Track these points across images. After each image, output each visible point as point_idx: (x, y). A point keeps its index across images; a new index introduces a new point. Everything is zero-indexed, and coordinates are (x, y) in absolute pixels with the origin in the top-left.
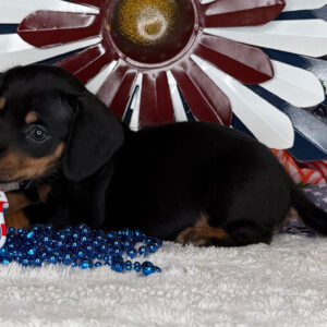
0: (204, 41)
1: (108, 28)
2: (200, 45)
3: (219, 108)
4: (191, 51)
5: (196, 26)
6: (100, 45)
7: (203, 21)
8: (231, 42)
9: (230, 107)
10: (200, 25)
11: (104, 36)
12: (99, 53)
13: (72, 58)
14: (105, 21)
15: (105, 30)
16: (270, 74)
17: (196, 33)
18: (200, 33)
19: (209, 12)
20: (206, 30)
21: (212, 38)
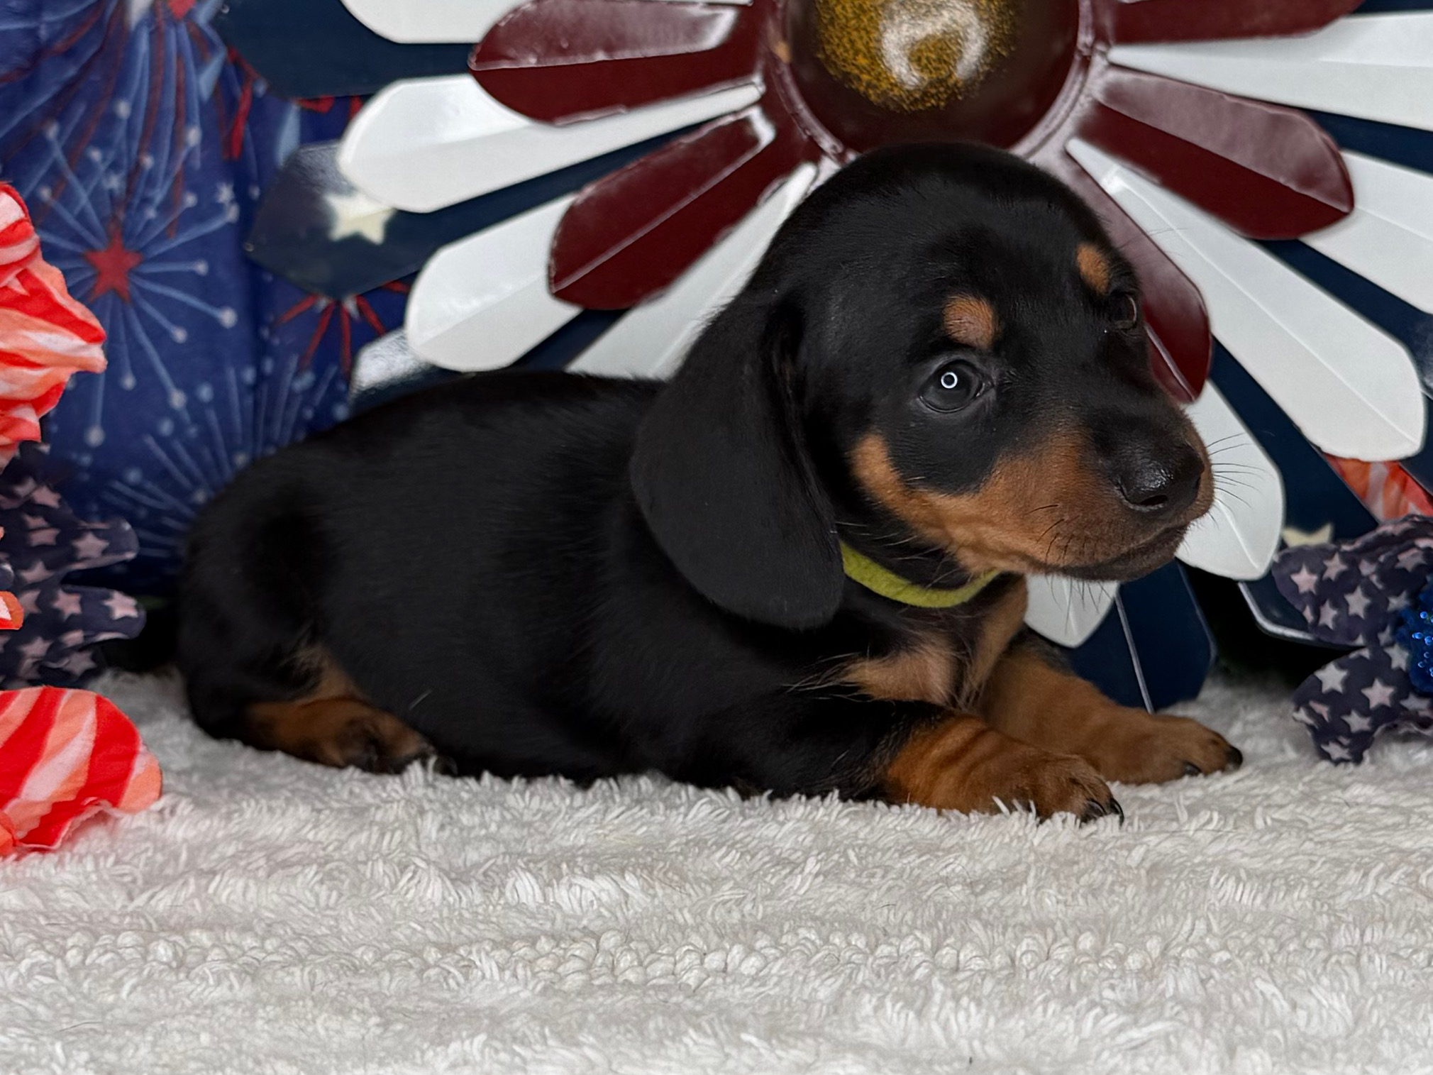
0: (1114, 92)
1: (782, 51)
2: (1099, 107)
4: (1068, 127)
5: (1085, 38)
6: (755, 114)
7: (1108, 22)
8: (1206, 96)
9: (1205, 320)
10: (1100, 36)
11: (767, 80)
12: (755, 141)
13: (659, 159)
14: (771, 28)
15: (773, 60)
17: (1086, 63)
18: (1098, 63)
20: (1121, 54)
21: (1139, 81)
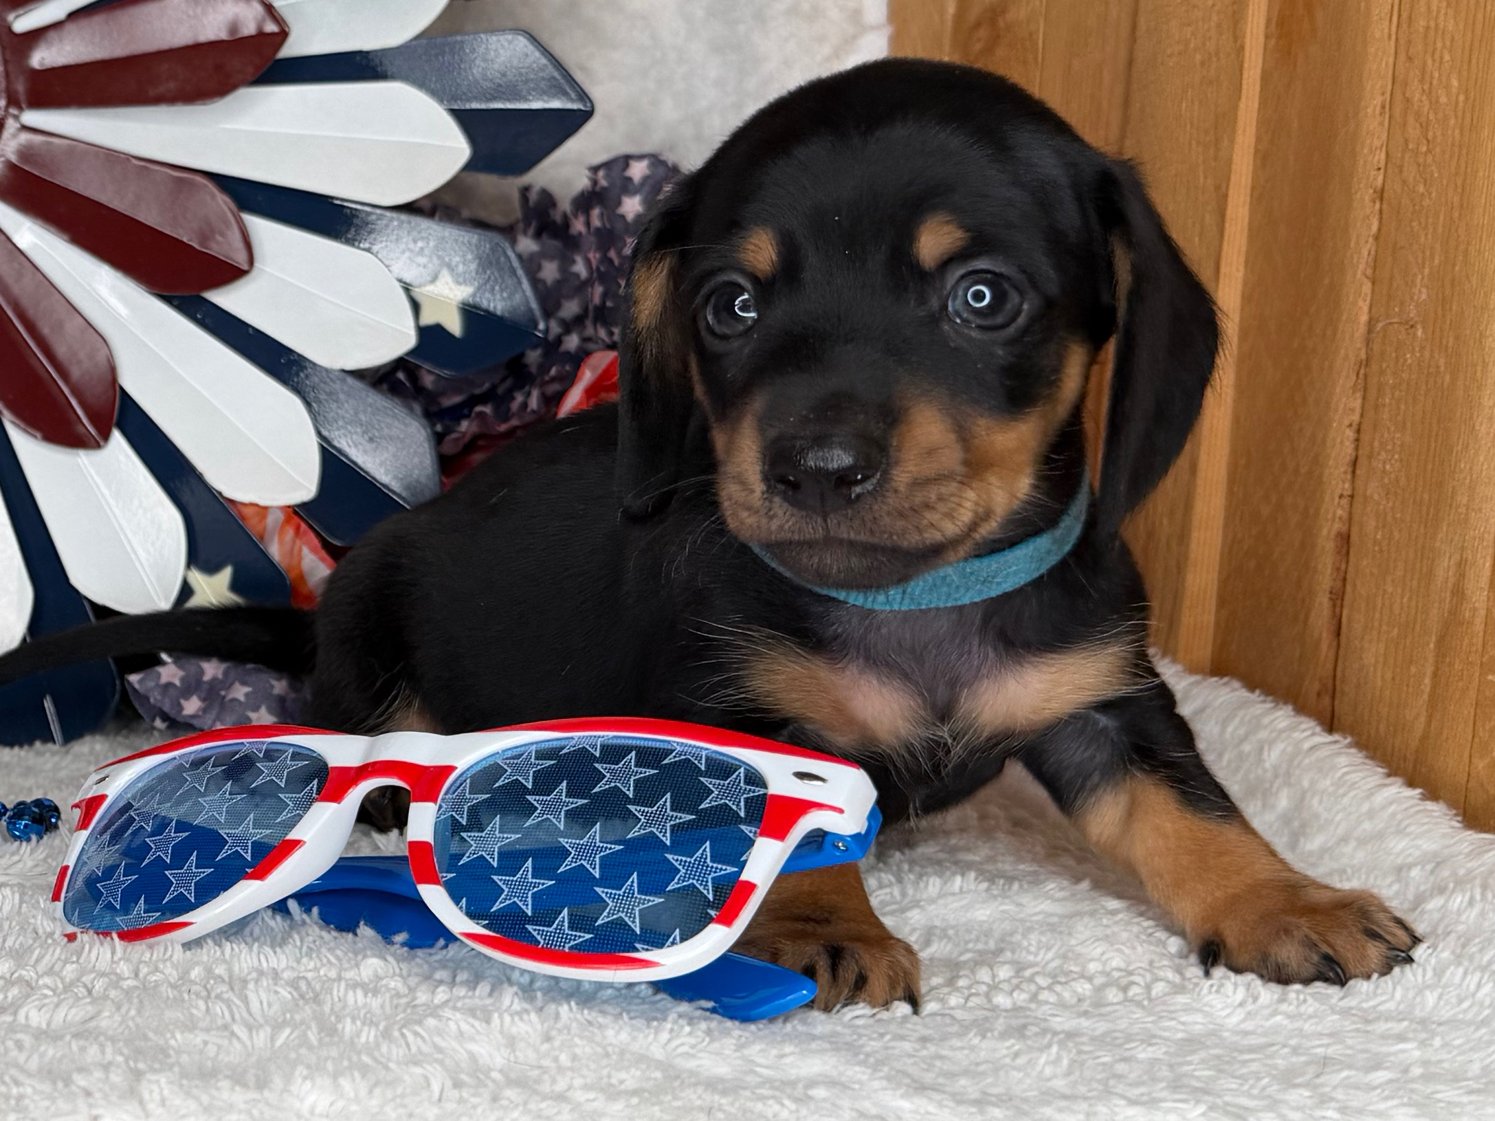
0: (26, 153)
3: (75, 373)
7: (20, 87)
8: (113, 158)
9: (113, 370)
10: (13, 101)
16: (240, 259)
18: (11, 125)
19: (41, 58)
20: (33, 117)
21: (51, 143)
